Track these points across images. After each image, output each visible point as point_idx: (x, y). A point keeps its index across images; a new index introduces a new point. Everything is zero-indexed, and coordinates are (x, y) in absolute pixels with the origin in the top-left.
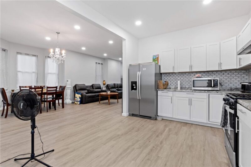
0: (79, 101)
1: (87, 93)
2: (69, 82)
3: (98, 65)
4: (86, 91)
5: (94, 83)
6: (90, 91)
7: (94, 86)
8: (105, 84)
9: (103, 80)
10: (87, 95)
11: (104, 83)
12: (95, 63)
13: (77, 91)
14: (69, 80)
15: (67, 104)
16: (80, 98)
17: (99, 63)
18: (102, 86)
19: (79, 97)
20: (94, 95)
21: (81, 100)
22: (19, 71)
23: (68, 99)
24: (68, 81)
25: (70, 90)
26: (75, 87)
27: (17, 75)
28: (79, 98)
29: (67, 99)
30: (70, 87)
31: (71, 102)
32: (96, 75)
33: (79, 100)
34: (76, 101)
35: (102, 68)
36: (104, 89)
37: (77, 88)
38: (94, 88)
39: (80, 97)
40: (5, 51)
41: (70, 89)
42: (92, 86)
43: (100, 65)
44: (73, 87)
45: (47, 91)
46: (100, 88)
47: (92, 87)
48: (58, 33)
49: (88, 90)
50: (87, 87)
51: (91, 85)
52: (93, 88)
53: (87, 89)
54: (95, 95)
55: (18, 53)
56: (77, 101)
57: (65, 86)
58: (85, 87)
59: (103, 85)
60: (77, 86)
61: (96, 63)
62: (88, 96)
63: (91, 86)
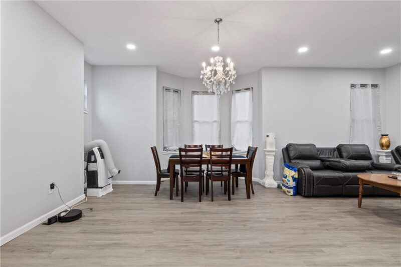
0: (291, 188)
1: (314, 169)
2: (271, 139)
3: (358, 90)
4: (317, 163)
5: (345, 142)
6: (328, 163)
7: (343, 149)
8: (388, 147)
9: (380, 134)
10: (316, 174)
11: (384, 141)
12: (349, 86)
13: (290, 159)
14: (272, 135)
15: (265, 187)
16: (294, 179)
17: (363, 86)
18: (374, 150)
19: (293, 177)
20: (340, 178)
21: (297, 184)
22: (196, 121)
23: (268, 176)
24: (268, 136)
25: (275, 156)
26: (287, 150)
27: (193, 127)
28: (291, 179)
29: (266, 176)
30: (274, 149)
31: (275, 184)
32: (353, 120)
33: (292, 184)
34: (284, 186)
35: (376, 99)
36: (384, 160)
37: (292, 154)
38: (344, 154)
39: (296, 176)
40: (177, 92)
41: (274, 154)
42: (339, 150)
43: (369, 90)
44: (282, 150)
45: (211, 158)
46: (366, 156)
47: (336, 153)
48: (218, 22)
49: (322, 160)
50: (322, 150)
51: (335, 146)
52: (341, 156)
53: (321, 156)
54: (345, 178)
55: (194, 93)
56: (287, 187)
57: (257, 148)
58: (314, 152)
59: (378, 147)
60: (291, 149)
61: (353, 86)
62: (319, 178)
63: (334, 150)
